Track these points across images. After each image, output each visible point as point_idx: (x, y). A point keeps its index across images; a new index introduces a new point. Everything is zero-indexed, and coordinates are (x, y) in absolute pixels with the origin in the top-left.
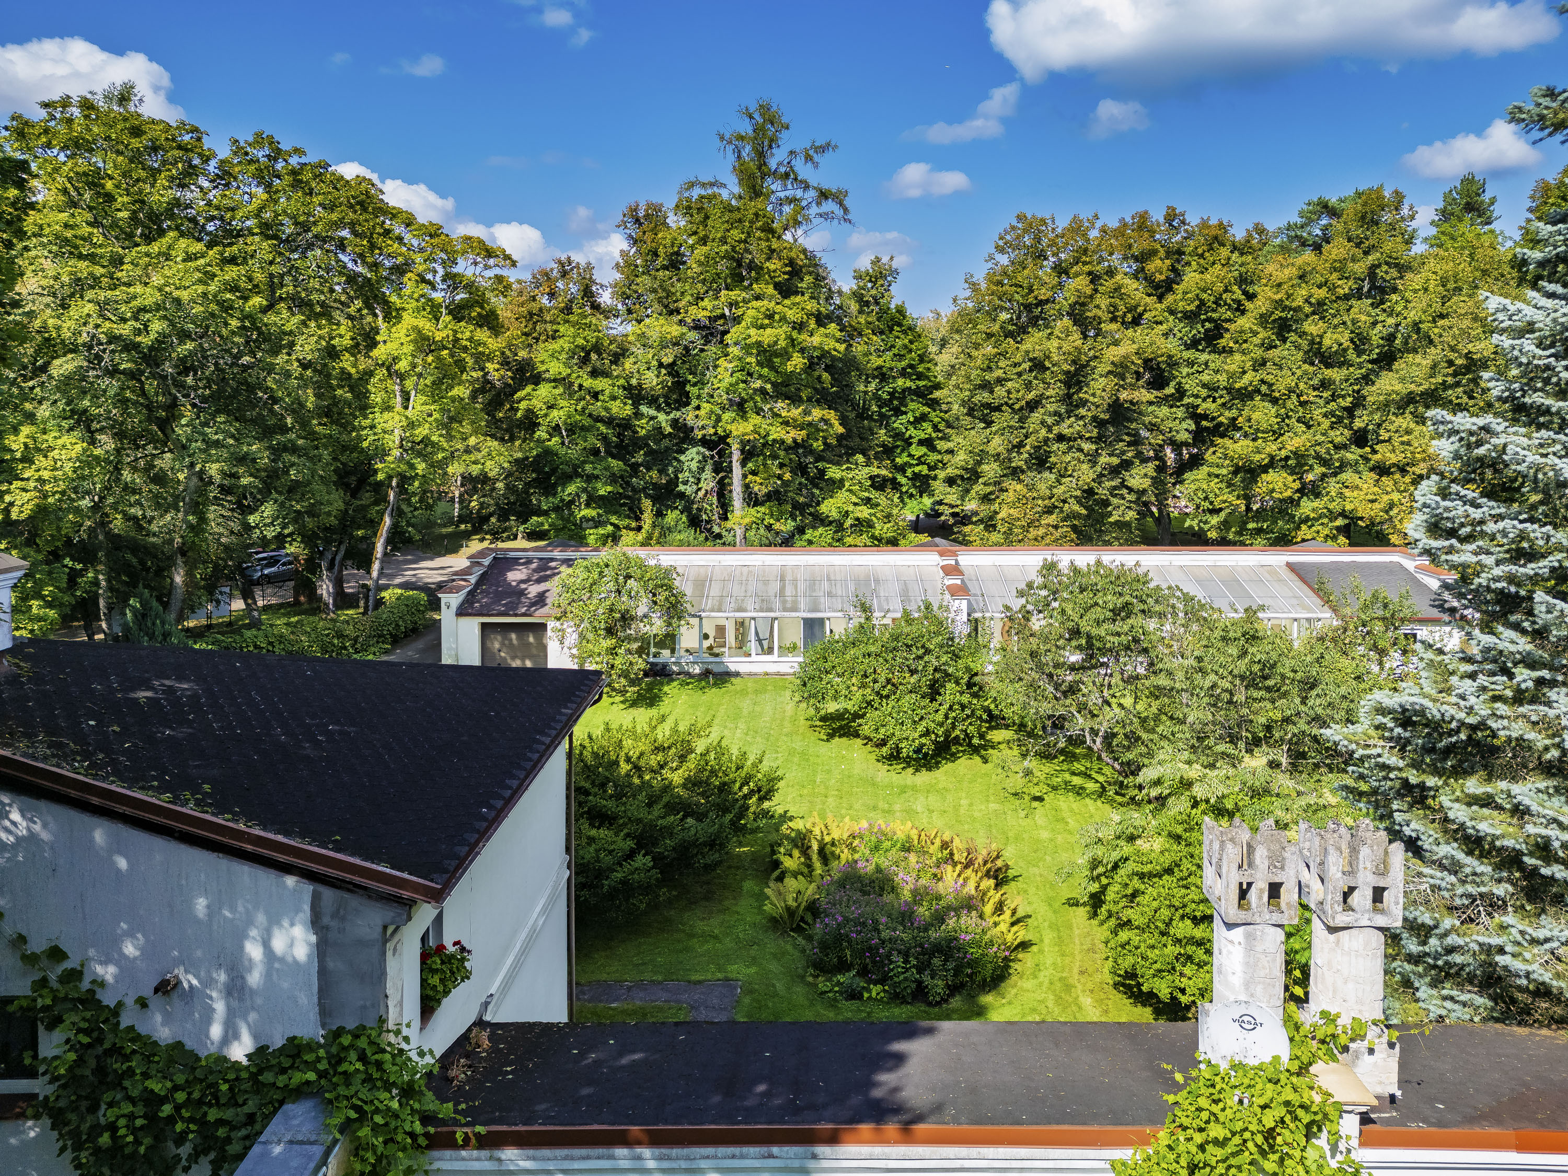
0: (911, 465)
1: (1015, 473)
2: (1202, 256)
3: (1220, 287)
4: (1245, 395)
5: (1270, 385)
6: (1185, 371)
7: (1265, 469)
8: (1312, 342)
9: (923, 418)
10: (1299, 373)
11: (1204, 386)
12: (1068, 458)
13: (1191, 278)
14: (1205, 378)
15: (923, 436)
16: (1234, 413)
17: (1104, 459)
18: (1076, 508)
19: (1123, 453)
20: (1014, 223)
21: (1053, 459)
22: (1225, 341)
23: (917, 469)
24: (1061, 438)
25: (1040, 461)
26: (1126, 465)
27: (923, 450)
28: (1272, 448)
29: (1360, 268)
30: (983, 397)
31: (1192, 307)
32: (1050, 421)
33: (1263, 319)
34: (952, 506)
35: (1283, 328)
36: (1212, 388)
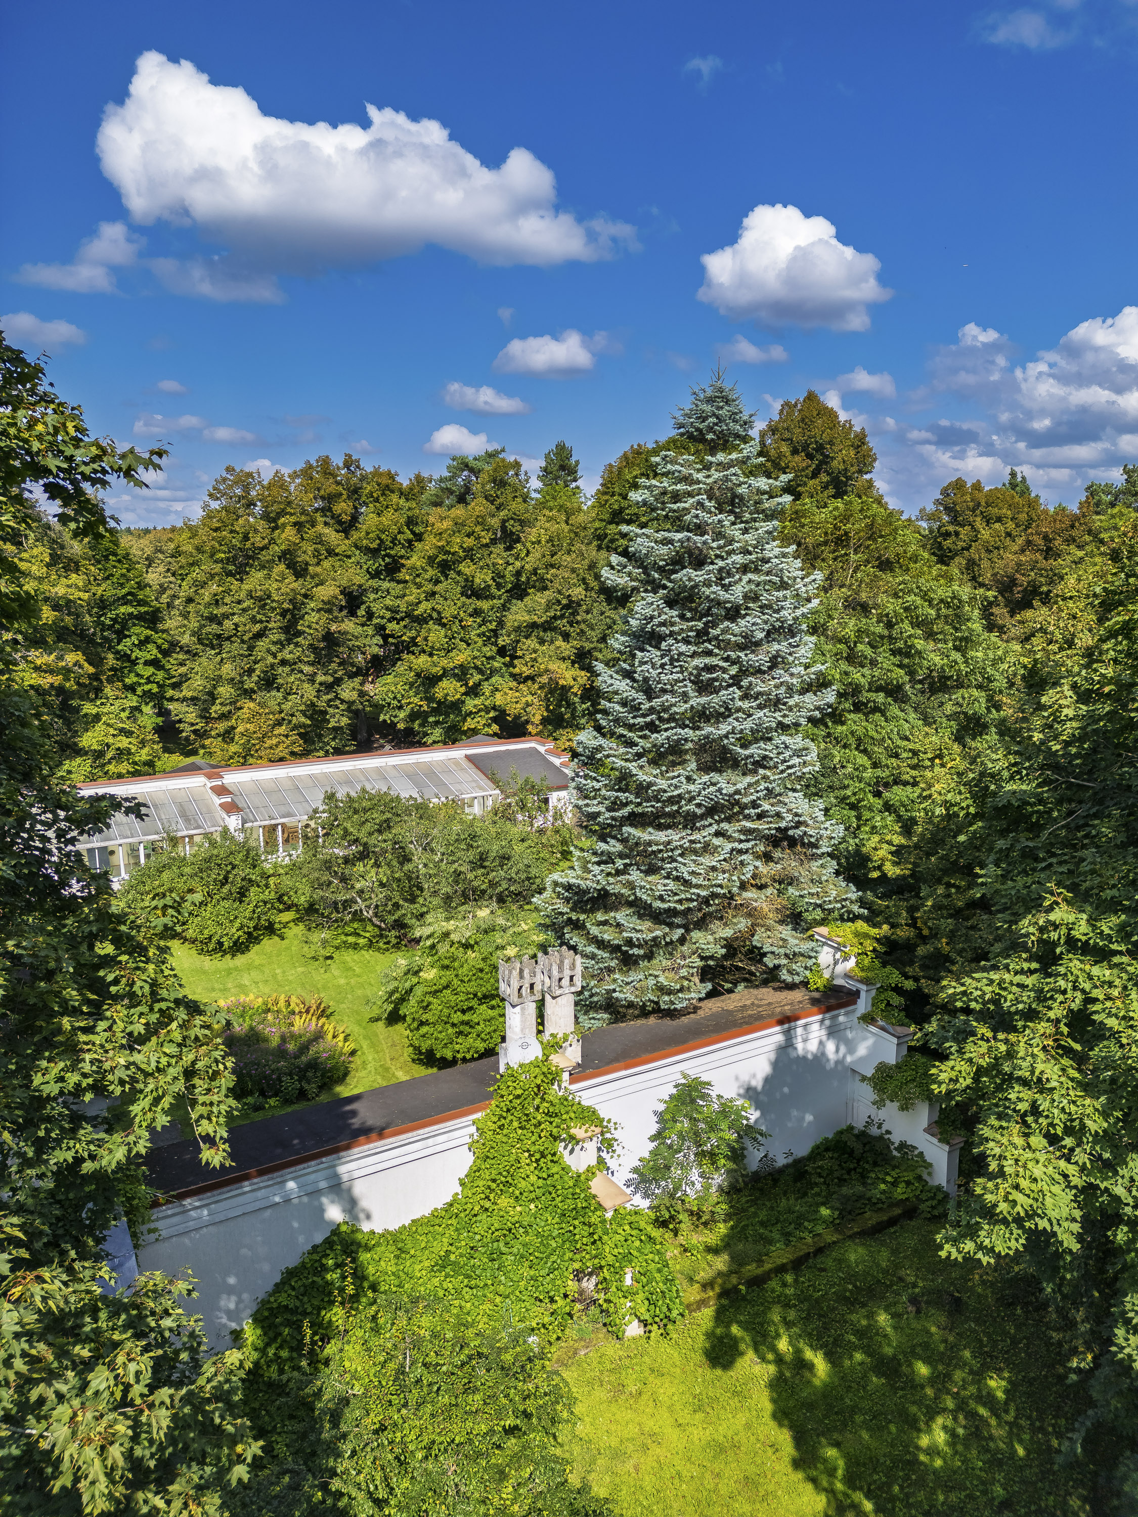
0: (140, 684)
1: (248, 694)
2: (377, 500)
3: (394, 529)
4: (421, 620)
5: (439, 613)
6: (372, 596)
7: (439, 678)
8: (466, 580)
9: (147, 640)
10: (459, 604)
11: (387, 609)
12: (292, 679)
13: (369, 519)
14: (388, 602)
15: (149, 657)
16: (413, 633)
17: (320, 678)
18: (303, 719)
19: (335, 672)
20: (224, 474)
21: (280, 681)
22: (403, 575)
23: (147, 688)
24: (284, 662)
25: (269, 682)
26: (338, 681)
27: (151, 670)
28: (444, 662)
29: (495, 522)
30: (214, 628)
31: (374, 545)
32: (274, 649)
33: (431, 560)
34: (192, 725)
35: (445, 567)
36: (394, 610)
